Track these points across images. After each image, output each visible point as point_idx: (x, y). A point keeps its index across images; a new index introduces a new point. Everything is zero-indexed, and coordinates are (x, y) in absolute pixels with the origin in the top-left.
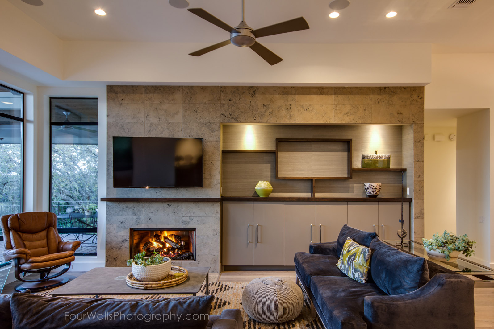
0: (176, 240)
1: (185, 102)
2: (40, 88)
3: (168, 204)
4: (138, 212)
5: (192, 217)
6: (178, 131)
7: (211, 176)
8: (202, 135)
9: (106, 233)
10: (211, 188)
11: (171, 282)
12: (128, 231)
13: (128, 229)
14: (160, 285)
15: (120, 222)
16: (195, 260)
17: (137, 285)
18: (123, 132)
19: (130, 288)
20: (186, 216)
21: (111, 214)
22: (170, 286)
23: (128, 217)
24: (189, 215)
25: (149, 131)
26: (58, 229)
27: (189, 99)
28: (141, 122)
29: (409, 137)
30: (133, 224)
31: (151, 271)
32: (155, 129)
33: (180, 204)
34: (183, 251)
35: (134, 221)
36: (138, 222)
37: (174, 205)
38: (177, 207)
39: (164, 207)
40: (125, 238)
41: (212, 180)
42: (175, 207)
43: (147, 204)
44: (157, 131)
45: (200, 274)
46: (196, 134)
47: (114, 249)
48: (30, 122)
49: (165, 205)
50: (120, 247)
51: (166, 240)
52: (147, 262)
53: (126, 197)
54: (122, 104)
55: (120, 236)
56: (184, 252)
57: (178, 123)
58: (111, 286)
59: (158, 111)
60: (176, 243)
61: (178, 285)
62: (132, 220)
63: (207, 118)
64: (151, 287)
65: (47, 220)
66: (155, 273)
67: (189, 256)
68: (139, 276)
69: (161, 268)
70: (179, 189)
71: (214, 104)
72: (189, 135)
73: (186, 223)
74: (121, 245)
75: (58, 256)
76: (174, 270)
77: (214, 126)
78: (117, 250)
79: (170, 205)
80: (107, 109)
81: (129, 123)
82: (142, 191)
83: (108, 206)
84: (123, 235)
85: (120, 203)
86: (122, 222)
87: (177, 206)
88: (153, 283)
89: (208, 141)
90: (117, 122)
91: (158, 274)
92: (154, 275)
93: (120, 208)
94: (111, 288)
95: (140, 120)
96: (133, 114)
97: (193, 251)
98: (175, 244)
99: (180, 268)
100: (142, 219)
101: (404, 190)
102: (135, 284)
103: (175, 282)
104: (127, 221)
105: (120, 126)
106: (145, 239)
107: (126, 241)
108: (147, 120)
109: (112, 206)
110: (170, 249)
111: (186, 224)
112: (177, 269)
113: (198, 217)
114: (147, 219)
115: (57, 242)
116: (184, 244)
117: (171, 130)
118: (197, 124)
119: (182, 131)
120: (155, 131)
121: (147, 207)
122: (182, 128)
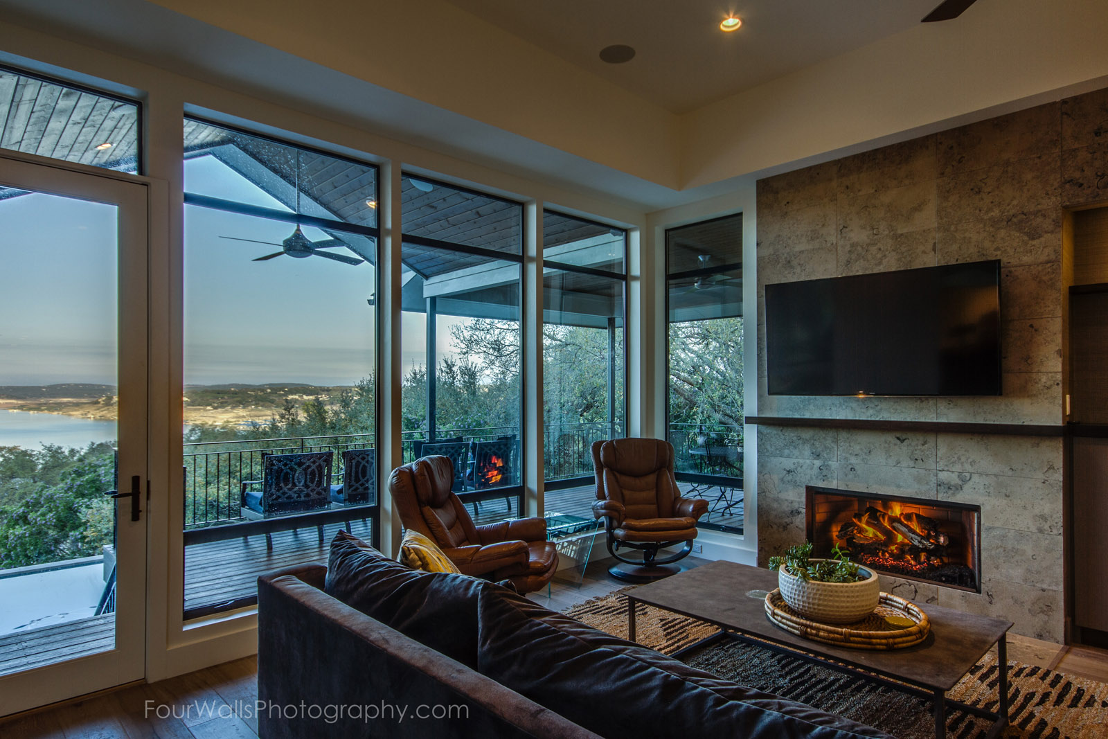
0: (922, 528)
1: (943, 174)
2: (649, 216)
3: (898, 436)
4: (823, 451)
5: (968, 475)
6: (924, 252)
7: (1030, 365)
8: (999, 253)
9: (758, 490)
10: (1028, 396)
11: (870, 637)
12: (804, 491)
13: (802, 487)
14: (838, 636)
15: (785, 469)
16: (979, 591)
17: (784, 621)
18: (789, 273)
19: (770, 624)
20: (948, 471)
21: (768, 451)
22: (869, 646)
23: (801, 461)
24: (958, 468)
25: (848, 262)
26: (675, 473)
27: (954, 163)
28: (829, 245)
30: (814, 477)
31: (821, 595)
32: (863, 257)
33: (931, 439)
34: (946, 560)
35: (816, 471)
36: (824, 473)
37: (915, 441)
38: (923, 445)
39: (886, 442)
40: (796, 505)
41: (1034, 376)
42: (917, 445)
43: (843, 435)
44: (868, 261)
45: (973, 637)
46: (979, 252)
47: (775, 527)
48: (635, 278)
49: (890, 438)
50: (785, 524)
51: (896, 525)
52: (810, 570)
53: (797, 416)
54: (786, 213)
55: (786, 500)
56: (949, 564)
57: (924, 231)
58: (733, 609)
59: (869, 212)
60: (922, 538)
61: (891, 649)
62: (812, 469)
63: (1015, 202)
64: (817, 635)
65: (657, 455)
66: (831, 604)
67: (961, 576)
68: (793, 600)
69: (846, 594)
70: (927, 399)
71: (1039, 157)
72: (957, 257)
73: (949, 488)
74: (788, 520)
75: (667, 524)
76: (892, 606)
77: (1039, 220)
78: (781, 530)
79: (904, 440)
80: (758, 231)
81: (802, 252)
82: (833, 404)
83: (762, 433)
84: (792, 499)
85: (785, 429)
86: (789, 472)
87: (921, 442)
88: (822, 626)
89: (1016, 266)
90: (777, 253)
91: (838, 607)
92: (828, 609)
93: (785, 439)
94: (730, 613)
95: (826, 241)
96: (811, 231)
97: (974, 565)
98: (919, 539)
99: (909, 606)
100: (833, 468)
102: (779, 618)
103: (883, 641)
104: (799, 468)
105: (784, 262)
106: (843, 515)
107: (799, 513)
108: (842, 237)
109: (767, 434)
110: (907, 548)
111: (950, 492)
112: (900, 606)
113: (987, 475)
114: (846, 468)
115: (673, 498)
116: (947, 543)
117: (902, 253)
118: (981, 225)
119: (934, 250)
120: (862, 261)
121: (845, 441)
122: (935, 244)
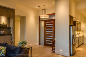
29: (11, 20)
101: (10, 32)
